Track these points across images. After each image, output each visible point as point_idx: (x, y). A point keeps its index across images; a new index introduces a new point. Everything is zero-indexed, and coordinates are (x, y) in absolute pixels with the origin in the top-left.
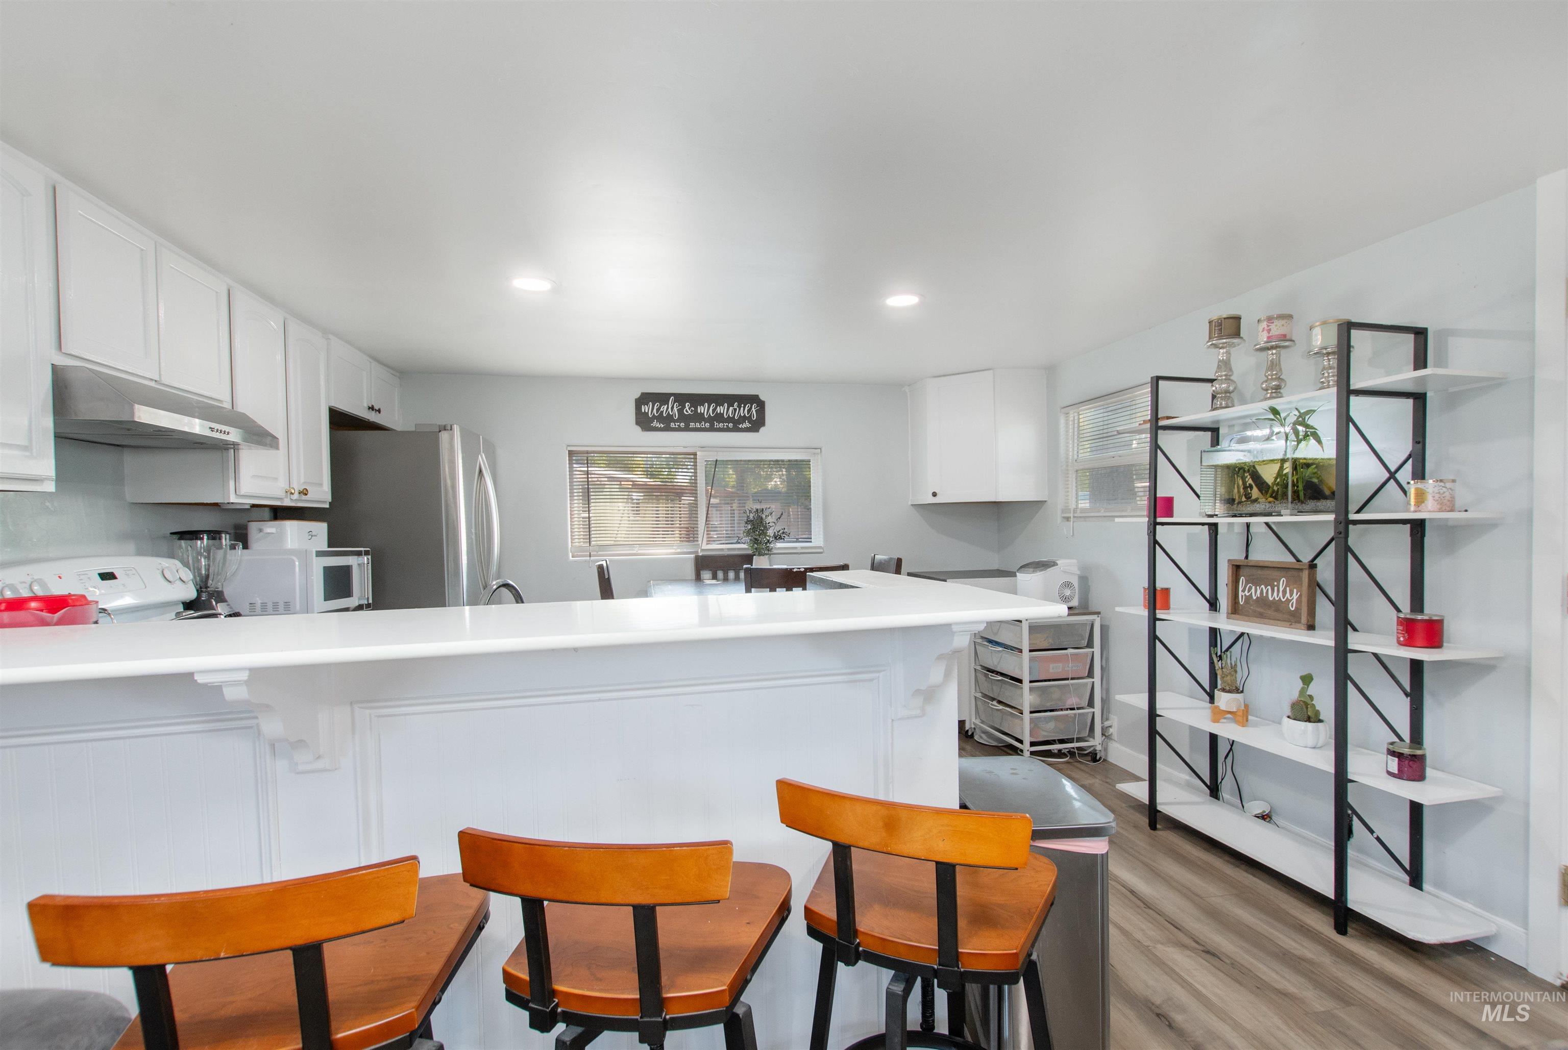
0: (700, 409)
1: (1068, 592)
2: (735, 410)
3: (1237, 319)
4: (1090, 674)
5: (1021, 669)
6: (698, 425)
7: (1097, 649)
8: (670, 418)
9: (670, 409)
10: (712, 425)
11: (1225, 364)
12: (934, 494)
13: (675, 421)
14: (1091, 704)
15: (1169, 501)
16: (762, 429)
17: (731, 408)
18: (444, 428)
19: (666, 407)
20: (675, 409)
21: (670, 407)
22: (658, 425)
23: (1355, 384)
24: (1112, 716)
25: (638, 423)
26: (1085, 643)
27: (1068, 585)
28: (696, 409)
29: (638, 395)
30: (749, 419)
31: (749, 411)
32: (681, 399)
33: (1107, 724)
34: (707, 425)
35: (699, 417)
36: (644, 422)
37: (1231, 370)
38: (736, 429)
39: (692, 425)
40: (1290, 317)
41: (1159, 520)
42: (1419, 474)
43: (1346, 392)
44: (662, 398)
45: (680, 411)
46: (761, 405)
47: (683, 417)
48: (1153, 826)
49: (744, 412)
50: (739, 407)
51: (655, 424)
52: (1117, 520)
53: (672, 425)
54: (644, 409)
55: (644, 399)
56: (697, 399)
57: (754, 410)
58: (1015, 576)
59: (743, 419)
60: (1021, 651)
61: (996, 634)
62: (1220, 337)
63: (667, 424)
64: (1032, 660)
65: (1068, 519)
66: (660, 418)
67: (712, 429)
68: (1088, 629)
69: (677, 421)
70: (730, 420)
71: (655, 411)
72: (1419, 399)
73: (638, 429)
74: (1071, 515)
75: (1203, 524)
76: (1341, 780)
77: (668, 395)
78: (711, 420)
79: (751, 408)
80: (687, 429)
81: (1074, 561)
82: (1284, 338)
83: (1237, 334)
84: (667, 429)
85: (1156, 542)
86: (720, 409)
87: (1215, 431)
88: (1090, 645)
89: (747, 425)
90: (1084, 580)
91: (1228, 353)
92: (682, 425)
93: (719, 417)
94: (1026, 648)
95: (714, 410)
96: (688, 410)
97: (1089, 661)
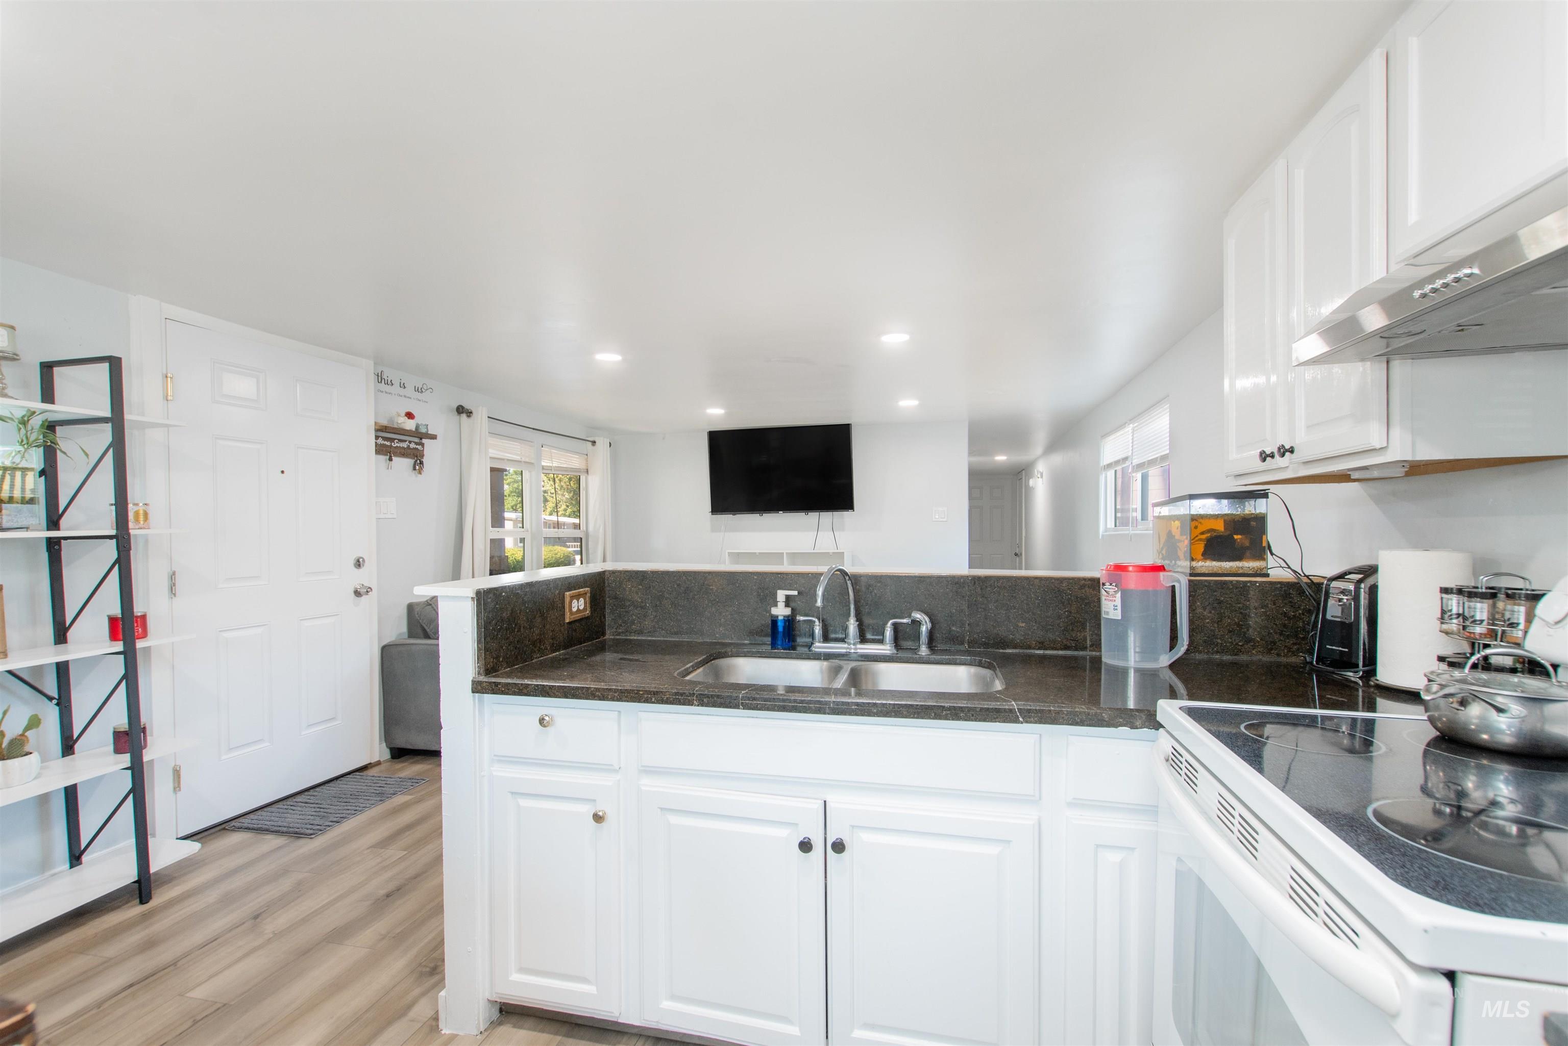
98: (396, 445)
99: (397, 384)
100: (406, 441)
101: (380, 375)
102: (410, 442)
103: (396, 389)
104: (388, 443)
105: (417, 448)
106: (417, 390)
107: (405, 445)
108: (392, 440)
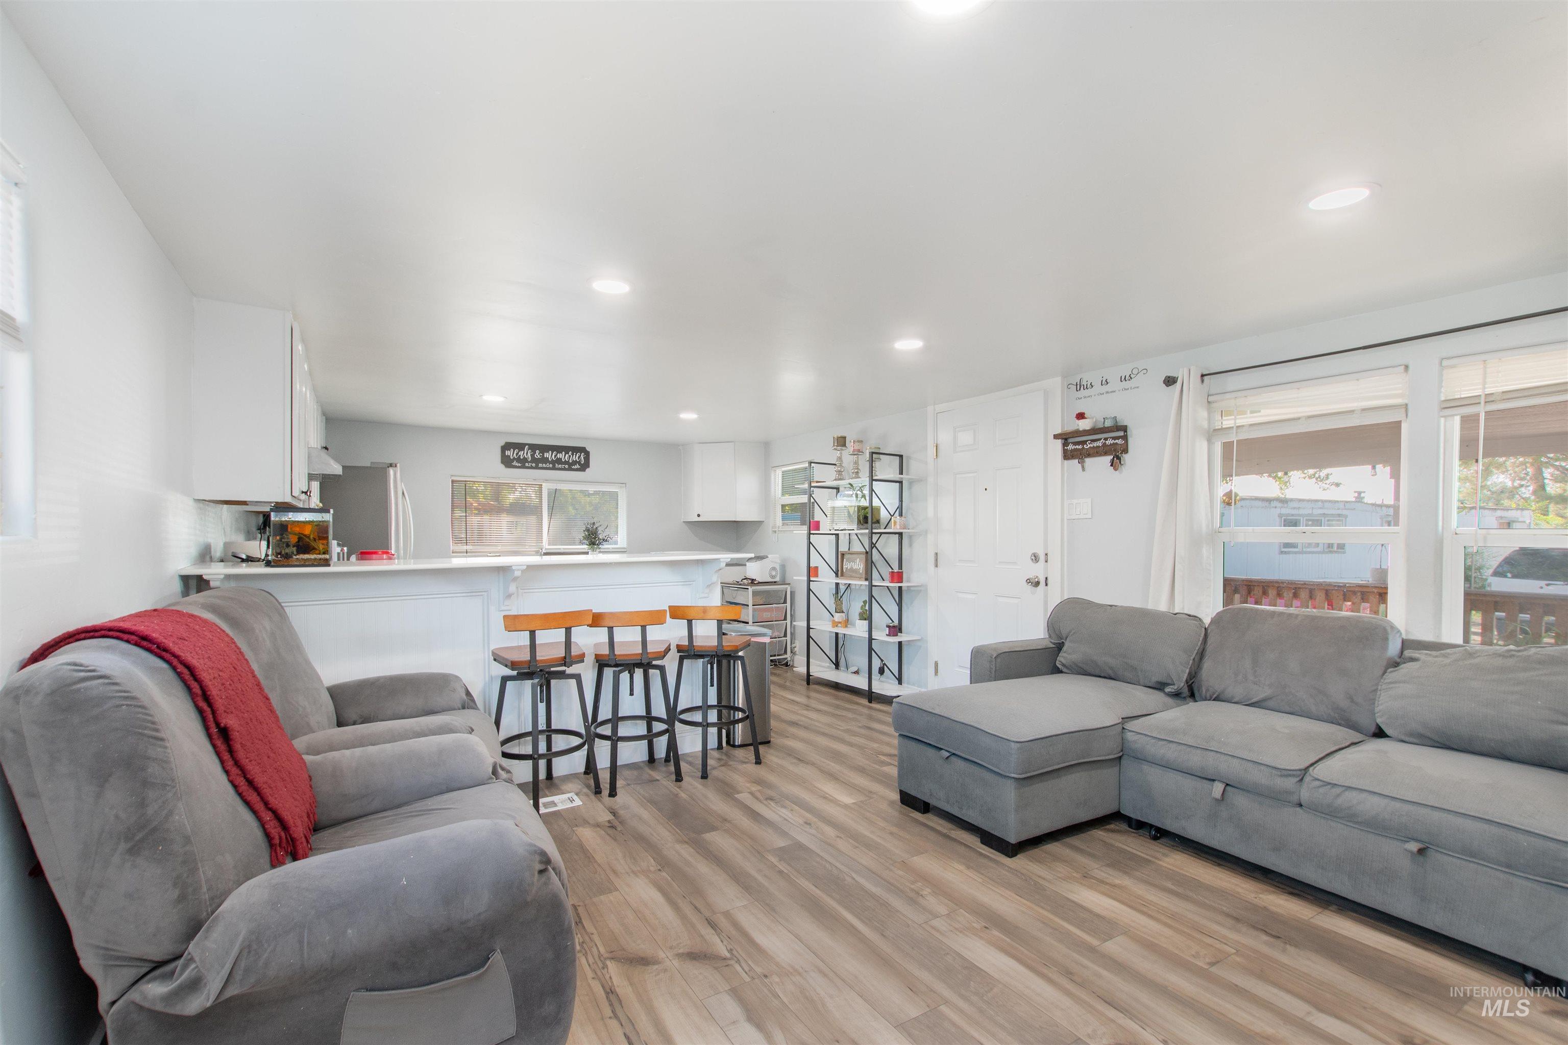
0: (546, 455)
1: (774, 573)
2: (570, 456)
3: (845, 438)
4: (785, 619)
5: (748, 616)
6: (544, 465)
7: (788, 604)
8: (525, 460)
9: (525, 454)
10: (554, 466)
11: (840, 459)
12: (699, 516)
13: (528, 462)
14: (785, 635)
15: (818, 523)
16: (587, 470)
17: (567, 455)
18: (391, 465)
19: (523, 452)
20: (529, 454)
21: (525, 452)
22: (517, 464)
23: (875, 478)
24: (796, 641)
25: (502, 462)
26: (782, 601)
27: (774, 569)
28: (543, 455)
29: (503, 444)
30: (579, 463)
31: (579, 457)
32: (533, 447)
33: (793, 645)
34: (551, 466)
35: (545, 460)
36: (507, 462)
37: (842, 461)
38: (570, 469)
39: (540, 465)
40: (862, 441)
41: (812, 532)
42: (901, 515)
43: (872, 480)
44: (520, 446)
45: (532, 456)
46: (587, 454)
47: (534, 460)
48: (808, 683)
49: (575, 458)
50: (573, 455)
51: (515, 463)
52: (794, 532)
53: (527, 465)
54: (507, 453)
55: (507, 447)
56: (544, 448)
57: (582, 456)
58: (745, 565)
59: (575, 463)
60: (748, 606)
61: (734, 598)
62: (837, 446)
63: (523, 463)
64: (754, 610)
65: (775, 532)
66: (518, 459)
67: (554, 468)
68: (784, 593)
69: (530, 462)
70: (566, 463)
71: (515, 454)
72: (901, 482)
73: (503, 466)
74: (777, 530)
75: (832, 534)
76: (871, 639)
77: (526, 444)
78: (553, 462)
79: (580, 456)
80: (537, 468)
81: (777, 555)
82: (859, 451)
83: (844, 445)
84: (523, 467)
85: (810, 543)
86: (559, 456)
87: (838, 489)
88: (785, 602)
89: (577, 466)
90: (783, 567)
91: (841, 453)
92: (534, 465)
93: (559, 461)
94: (750, 604)
95: (555, 456)
96: (538, 455)
97: (784, 611)
98: (1089, 446)
99: (1097, 384)
100: (1100, 439)
101: (1078, 383)
102: (1106, 439)
103: (1098, 388)
104: (1080, 447)
105: (1117, 443)
106: (1123, 379)
107: (1099, 444)
108: (1084, 443)
